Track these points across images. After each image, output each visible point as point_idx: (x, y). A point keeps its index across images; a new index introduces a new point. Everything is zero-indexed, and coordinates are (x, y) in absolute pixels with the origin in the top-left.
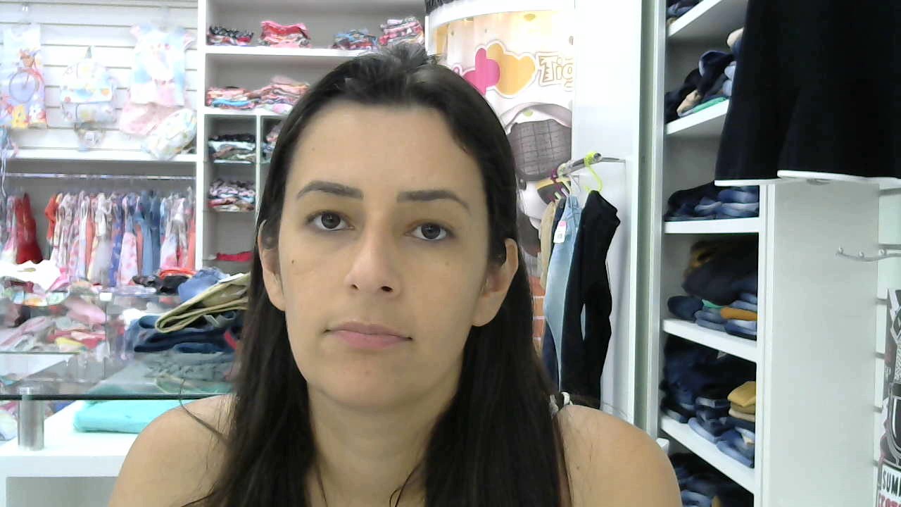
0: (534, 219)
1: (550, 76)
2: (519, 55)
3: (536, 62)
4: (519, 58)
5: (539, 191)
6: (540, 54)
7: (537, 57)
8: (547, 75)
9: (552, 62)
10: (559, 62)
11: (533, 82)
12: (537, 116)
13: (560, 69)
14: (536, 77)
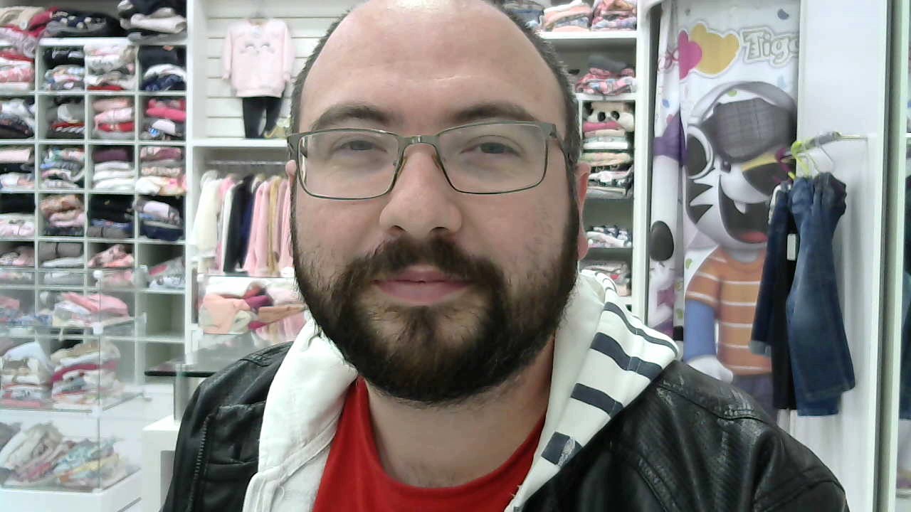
0: (741, 203)
1: (756, 52)
2: (723, 33)
3: (740, 39)
4: (723, 36)
5: (743, 173)
6: (743, 30)
7: (741, 35)
8: (752, 52)
9: (759, 37)
10: (766, 38)
11: (738, 59)
12: (743, 96)
13: (767, 45)
14: (739, 54)
